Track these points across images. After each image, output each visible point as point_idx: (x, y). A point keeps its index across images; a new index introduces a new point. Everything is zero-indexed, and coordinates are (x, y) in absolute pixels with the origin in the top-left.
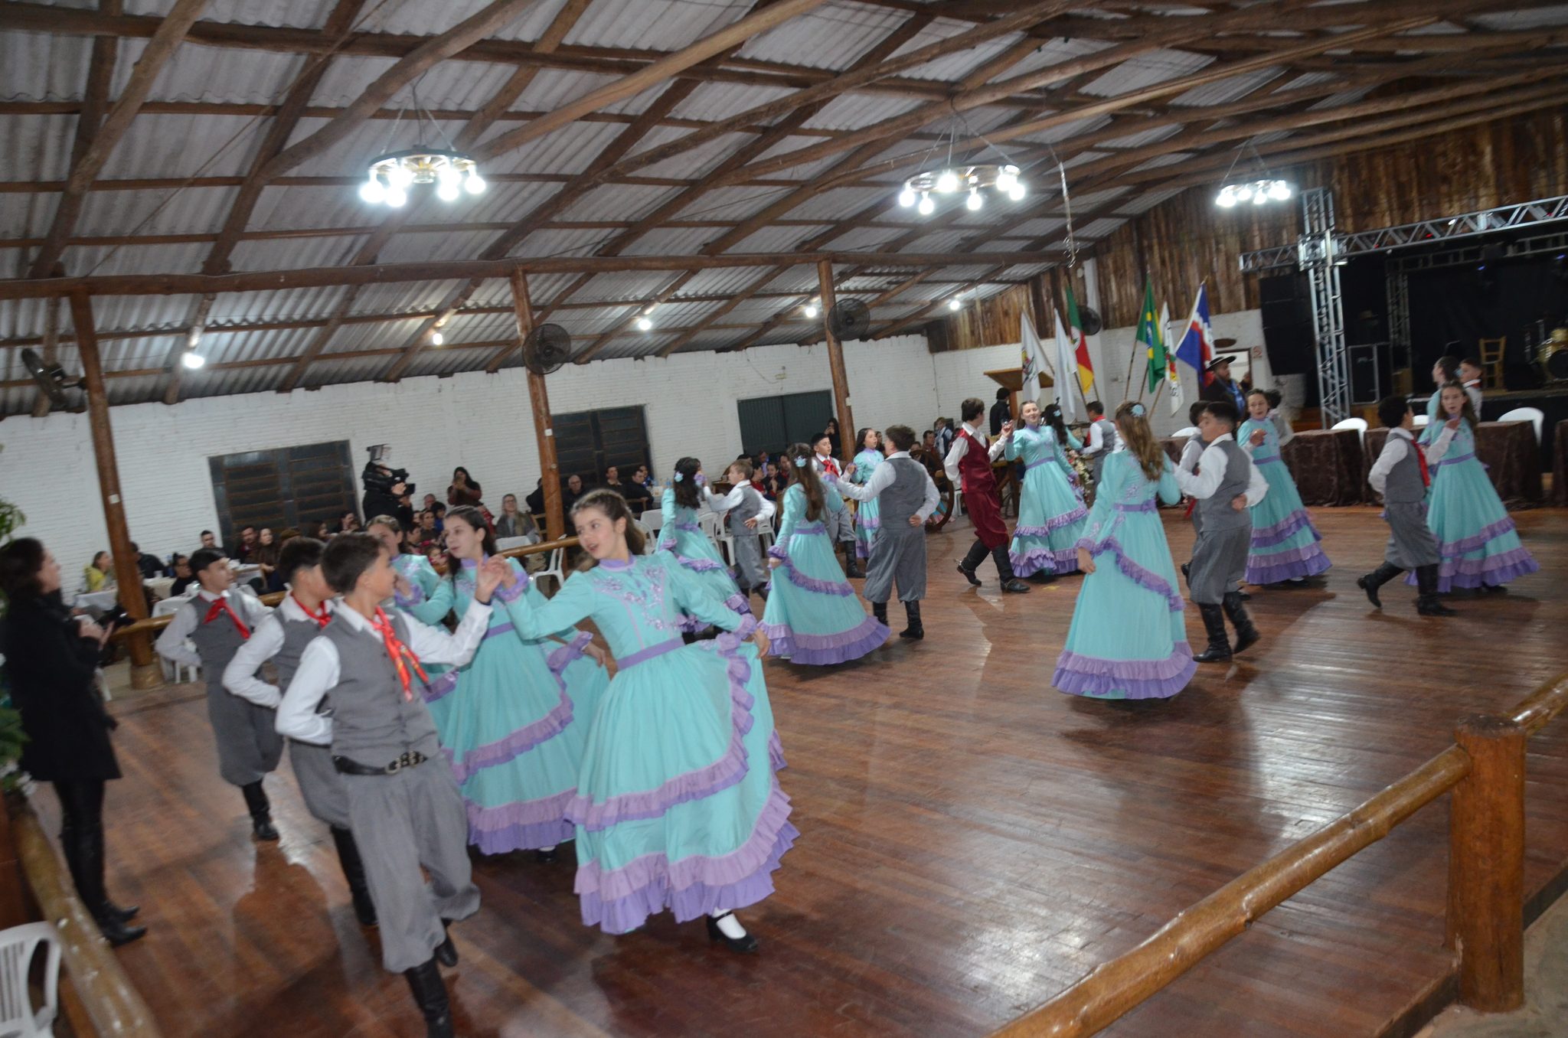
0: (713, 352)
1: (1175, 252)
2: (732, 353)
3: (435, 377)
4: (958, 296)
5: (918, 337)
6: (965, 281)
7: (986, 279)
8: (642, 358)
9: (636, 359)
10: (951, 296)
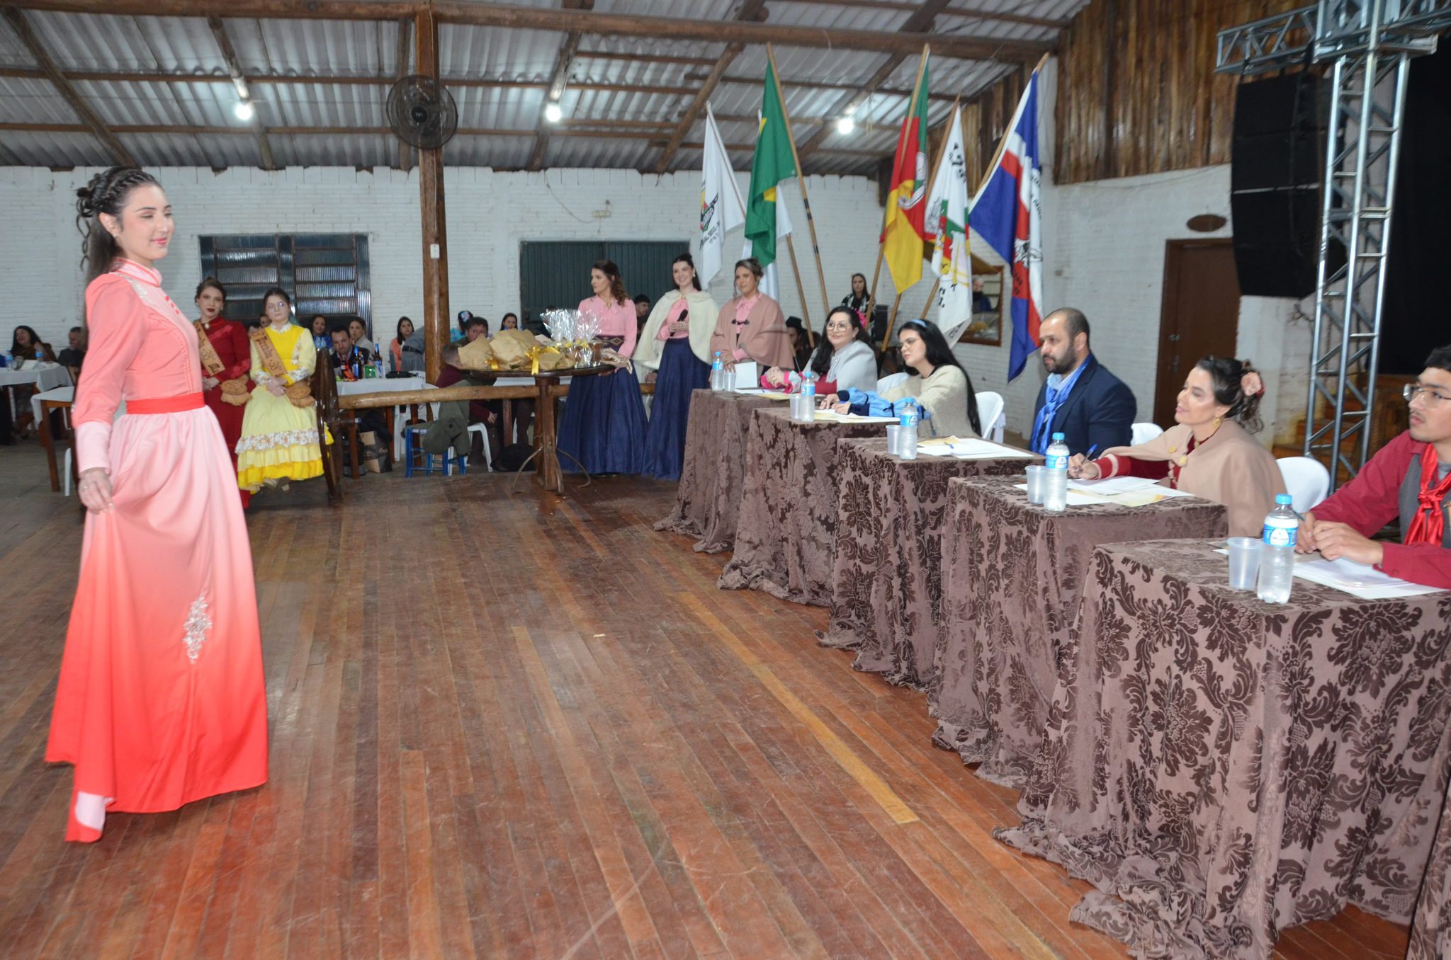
0: (489, 170)
1: (1159, 41)
2: (522, 175)
3: (46, 170)
4: (851, 110)
5: (862, 180)
6: (843, 87)
7: (876, 84)
8: (370, 170)
9: (358, 170)
10: (839, 109)
